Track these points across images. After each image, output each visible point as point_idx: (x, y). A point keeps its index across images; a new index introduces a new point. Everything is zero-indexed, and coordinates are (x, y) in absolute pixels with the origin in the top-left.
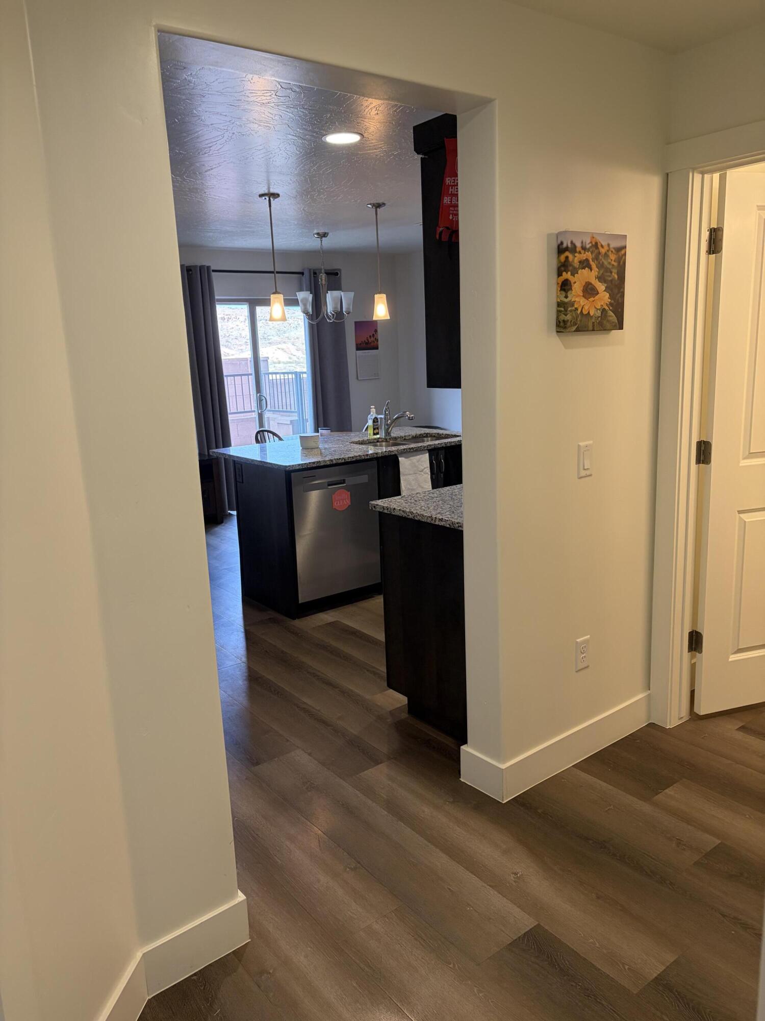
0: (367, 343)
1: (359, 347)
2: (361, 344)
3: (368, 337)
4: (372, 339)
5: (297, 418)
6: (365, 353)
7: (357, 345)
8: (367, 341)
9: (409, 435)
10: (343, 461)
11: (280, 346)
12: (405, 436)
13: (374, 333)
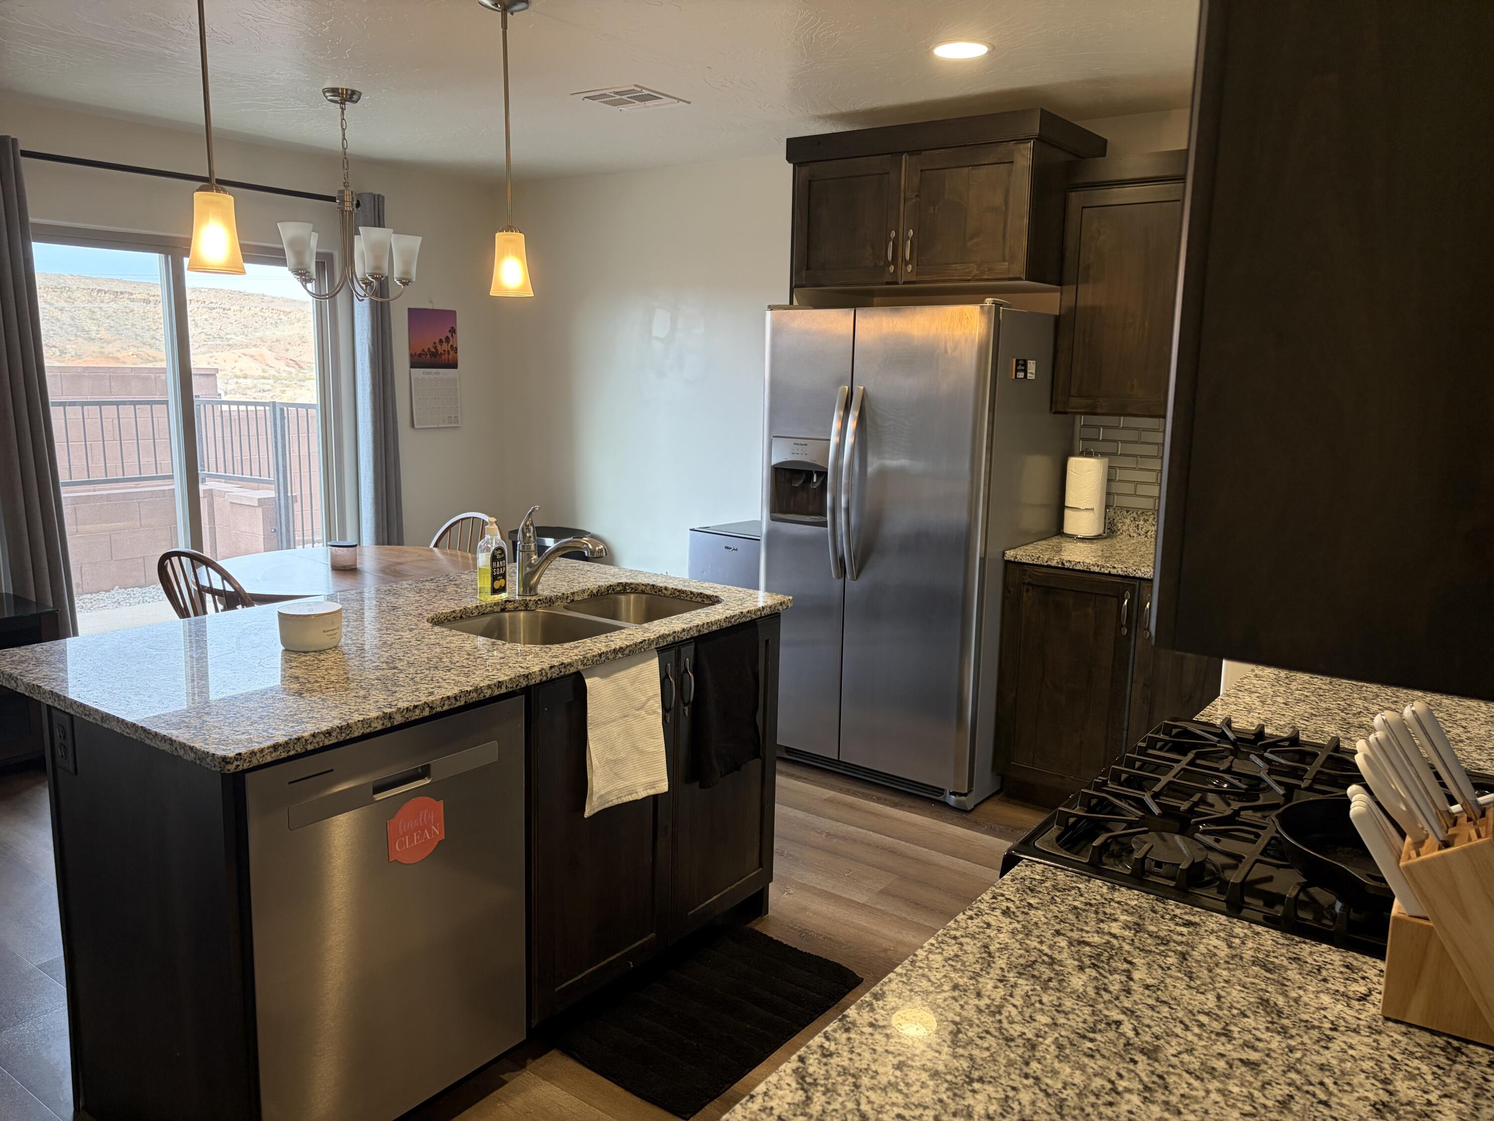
0: (434, 354)
1: (417, 362)
2: (420, 355)
3: (437, 341)
4: (445, 347)
5: (272, 494)
6: (430, 373)
7: (412, 356)
8: (433, 350)
9: (584, 591)
10: (426, 713)
11: (247, 351)
12: (573, 594)
13: (449, 335)
